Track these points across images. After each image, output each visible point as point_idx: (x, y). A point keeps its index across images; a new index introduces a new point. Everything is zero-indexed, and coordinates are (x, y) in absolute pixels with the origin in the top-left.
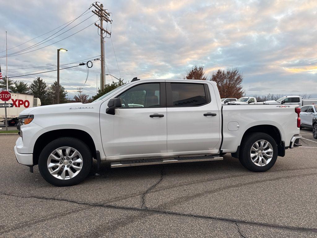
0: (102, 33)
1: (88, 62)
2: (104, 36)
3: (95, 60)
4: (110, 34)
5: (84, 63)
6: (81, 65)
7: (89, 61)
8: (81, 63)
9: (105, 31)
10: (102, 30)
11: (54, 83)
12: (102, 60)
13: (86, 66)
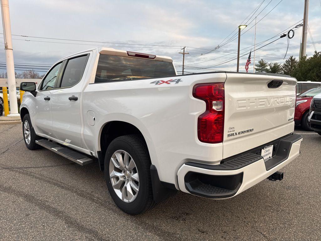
3: (296, 27)
5: (285, 34)
6: (282, 37)
7: (290, 31)
8: (282, 35)
12: (304, 25)
13: (286, 37)
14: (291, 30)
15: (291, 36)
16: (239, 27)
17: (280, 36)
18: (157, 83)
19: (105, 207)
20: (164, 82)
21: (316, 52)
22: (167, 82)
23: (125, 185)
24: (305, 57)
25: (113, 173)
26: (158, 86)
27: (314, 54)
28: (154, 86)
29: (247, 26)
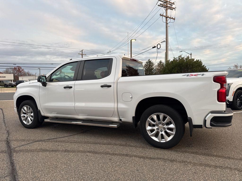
0: (166, 20)
1: (158, 45)
2: (168, 22)
3: (162, 42)
4: (175, 19)
5: (155, 46)
6: (153, 48)
8: (153, 47)
9: (169, 18)
10: (167, 18)
11: (159, 62)
12: (167, 42)
13: (156, 48)
14: (159, 44)
15: (159, 48)
16: (131, 40)
17: (152, 47)
18: (188, 75)
19: (147, 148)
20: (193, 75)
21: (174, 58)
22: (195, 75)
23: (160, 133)
24: (169, 61)
25: (149, 128)
26: (188, 77)
27: (173, 59)
28: (185, 77)
29: (136, 40)
